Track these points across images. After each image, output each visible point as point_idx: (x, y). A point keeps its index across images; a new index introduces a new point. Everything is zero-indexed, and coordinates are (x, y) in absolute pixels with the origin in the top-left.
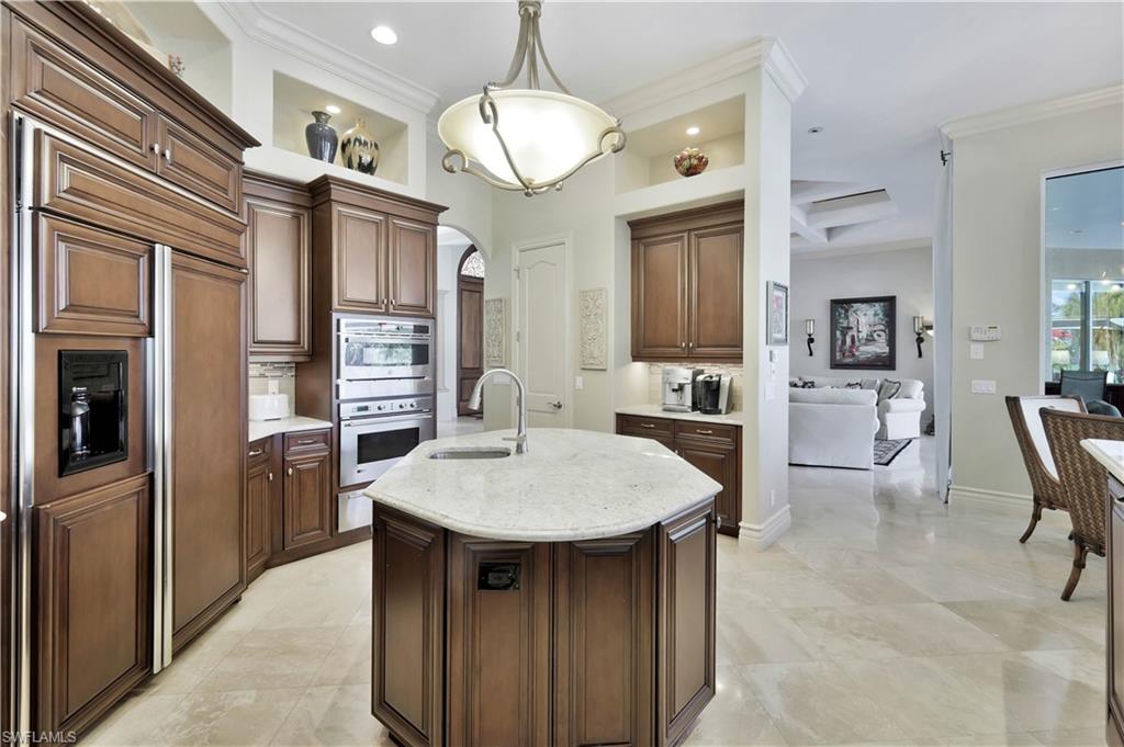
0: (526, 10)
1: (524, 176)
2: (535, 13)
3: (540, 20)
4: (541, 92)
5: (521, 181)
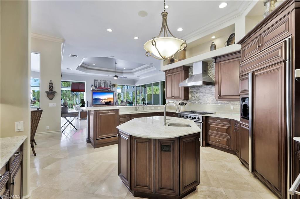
0: (164, 18)
2: (166, 18)
3: (167, 19)
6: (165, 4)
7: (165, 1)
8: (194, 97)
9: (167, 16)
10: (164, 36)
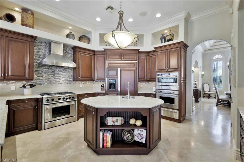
1: (120, 46)
2: (122, 16)
4: (123, 32)
5: (119, 47)
6: (121, 3)
7: (121, 1)
8: (41, 77)
9: (123, 14)
10: (121, 31)
